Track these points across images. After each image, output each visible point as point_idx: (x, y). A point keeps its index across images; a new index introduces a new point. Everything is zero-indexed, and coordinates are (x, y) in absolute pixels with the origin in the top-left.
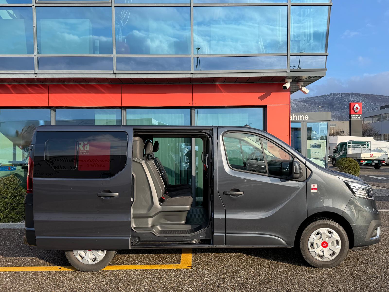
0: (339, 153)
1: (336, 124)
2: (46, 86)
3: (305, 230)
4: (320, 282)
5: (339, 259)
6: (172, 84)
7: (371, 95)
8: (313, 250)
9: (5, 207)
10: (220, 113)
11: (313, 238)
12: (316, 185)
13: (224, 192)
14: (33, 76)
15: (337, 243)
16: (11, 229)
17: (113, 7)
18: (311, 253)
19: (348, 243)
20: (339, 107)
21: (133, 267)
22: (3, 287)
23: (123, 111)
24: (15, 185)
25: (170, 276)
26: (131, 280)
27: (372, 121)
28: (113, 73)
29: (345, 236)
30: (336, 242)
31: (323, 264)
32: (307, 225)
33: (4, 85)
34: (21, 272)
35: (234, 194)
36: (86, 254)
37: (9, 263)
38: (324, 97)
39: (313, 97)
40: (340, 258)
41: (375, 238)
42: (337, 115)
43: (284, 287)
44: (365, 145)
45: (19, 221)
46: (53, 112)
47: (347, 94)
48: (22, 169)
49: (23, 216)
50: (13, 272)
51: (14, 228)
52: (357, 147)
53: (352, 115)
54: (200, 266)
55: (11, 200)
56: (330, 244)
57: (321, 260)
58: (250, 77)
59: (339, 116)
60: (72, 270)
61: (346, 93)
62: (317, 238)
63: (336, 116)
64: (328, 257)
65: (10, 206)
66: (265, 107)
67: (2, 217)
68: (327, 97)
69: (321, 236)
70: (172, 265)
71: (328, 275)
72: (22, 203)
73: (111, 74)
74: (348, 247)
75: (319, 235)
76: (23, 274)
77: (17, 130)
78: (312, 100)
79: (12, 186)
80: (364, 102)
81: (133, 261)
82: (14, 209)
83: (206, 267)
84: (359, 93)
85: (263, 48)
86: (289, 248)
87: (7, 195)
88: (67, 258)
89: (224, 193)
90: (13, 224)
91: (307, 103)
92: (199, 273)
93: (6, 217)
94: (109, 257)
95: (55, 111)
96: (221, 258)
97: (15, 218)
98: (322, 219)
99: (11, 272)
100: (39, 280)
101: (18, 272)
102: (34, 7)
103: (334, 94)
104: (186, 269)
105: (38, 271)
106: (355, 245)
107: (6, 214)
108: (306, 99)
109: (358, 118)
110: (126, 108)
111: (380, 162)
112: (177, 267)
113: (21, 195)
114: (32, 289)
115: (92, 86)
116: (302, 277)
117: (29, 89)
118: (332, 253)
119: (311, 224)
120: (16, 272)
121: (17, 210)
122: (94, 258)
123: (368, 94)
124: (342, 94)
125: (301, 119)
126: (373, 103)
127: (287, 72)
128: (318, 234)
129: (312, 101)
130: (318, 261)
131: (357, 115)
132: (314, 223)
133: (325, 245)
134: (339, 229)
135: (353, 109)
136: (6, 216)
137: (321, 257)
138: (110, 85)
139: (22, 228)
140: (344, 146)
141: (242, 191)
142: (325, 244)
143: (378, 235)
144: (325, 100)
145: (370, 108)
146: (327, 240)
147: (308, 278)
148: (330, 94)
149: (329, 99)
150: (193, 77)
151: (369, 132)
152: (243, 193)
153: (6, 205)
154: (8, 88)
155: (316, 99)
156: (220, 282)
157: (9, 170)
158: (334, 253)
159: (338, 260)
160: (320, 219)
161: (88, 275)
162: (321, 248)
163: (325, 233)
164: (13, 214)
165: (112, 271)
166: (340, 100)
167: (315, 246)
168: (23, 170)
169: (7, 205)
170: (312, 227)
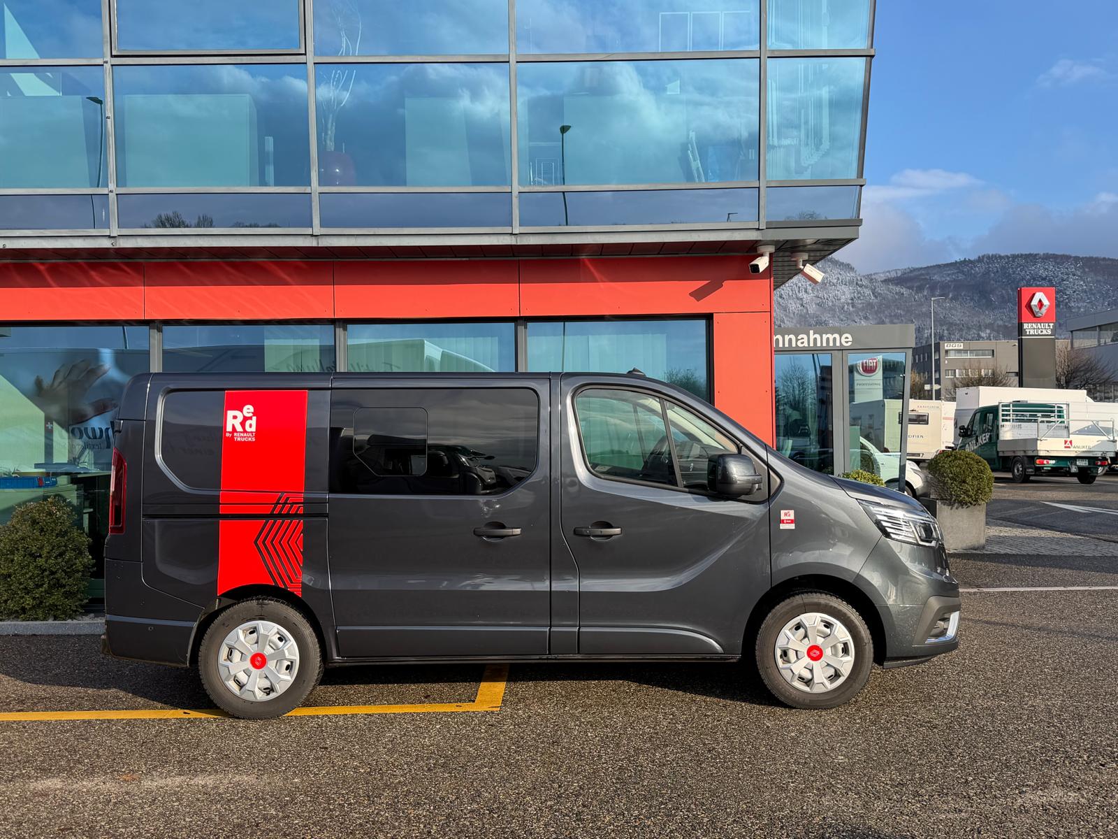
0: (977, 437)
1: (993, 350)
2: (137, 268)
3: (767, 618)
4: (793, 734)
5: (849, 688)
6: (464, 259)
7: (1104, 259)
8: (787, 665)
9: (36, 579)
10: (592, 335)
11: (787, 637)
12: (792, 512)
13: (574, 530)
14: (106, 244)
15: (845, 650)
16: (52, 635)
17: (310, 66)
18: (783, 672)
19: (872, 650)
20: (1006, 297)
21: (361, 710)
22: (60, 748)
23: (337, 330)
24: (59, 524)
25: (446, 725)
26: (356, 734)
27: (1099, 341)
28: (312, 235)
29: (863, 632)
30: (843, 646)
31: (810, 700)
32: (773, 607)
33: (31, 265)
34: (97, 720)
35: (600, 534)
36: (249, 676)
37: (63, 703)
38: (959, 267)
39: (925, 268)
40: (851, 686)
41: (942, 639)
42: (1000, 323)
43: (704, 744)
44: (1053, 414)
45: (70, 615)
46: (154, 333)
47: (1031, 258)
48: (72, 483)
49: (80, 602)
50: (78, 720)
51: (60, 632)
52: (1030, 421)
53: (1025, 326)
54: (521, 705)
55: (51, 561)
56: (828, 652)
57: (807, 689)
58: (664, 243)
59: (1006, 326)
60: (216, 717)
61: (1026, 255)
62: (796, 636)
63: (996, 324)
64: (823, 683)
65: (48, 577)
66: (709, 318)
67: (28, 604)
68: (967, 265)
69: (806, 632)
70: (456, 704)
71: (817, 722)
72: (78, 571)
73: (306, 238)
74: (872, 660)
75: (802, 631)
76: (101, 724)
77: (38, 377)
78: (922, 274)
79: (53, 525)
80: (1082, 283)
81: (361, 697)
82: (58, 585)
83: (536, 707)
84: (1068, 254)
85: (700, 165)
86: (732, 661)
87: (41, 548)
88: (206, 687)
89: (576, 533)
90: (57, 622)
91: (908, 285)
92: (516, 718)
93: (39, 606)
94: (305, 685)
95: (160, 330)
96: (575, 691)
97: (61, 607)
98: (807, 592)
99: (73, 721)
100: (141, 736)
101: (89, 722)
102: (108, 66)
103: (988, 257)
104: (487, 712)
105: (135, 720)
106: (888, 656)
107: (38, 598)
108: (905, 273)
109: (1045, 332)
110: (345, 322)
111: (1094, 462)
112: (467, 707)
113: (74, 550)
114: (127, 750)
115: (256, 266)
116: (756, 725)
117: (93, 273)
118: (833, 674)
119: (782, 604)
120: (84, 722)
121: (67, 588)
122: (269, 687)
123: (1094, 256)
124: (1015, 257)
125: (831, 344)
126: (1109, 284)
127: (758, 229)
128: (798, 627)
129: (923, 279)
130: (798, 693)
131: (1040, 323)
132: (787, 601)
133: (815, 653)
134: (849, 617)
135: (1029, 307)
136: (38, 602)
137: (806, 683)
138: (306, 263)
139: (81, 633)
140: (990, 416)
141: (618, 528)
142: (815, 651)
143: (951, 632)
144: (961, 277)
145: (1101, 301)
146: (820, 641)
147: (768, 727)
148: (979, 257)
149: (973, 272)
150: (518, 244)
151: (1085, 374)
152: (619, 532)
153: (38, 575)
154: (37, 271)
155: (935, 274)
156: (561, 735)
157: (40, 486)
158: (837, 675)
159: (847, 690)
160: (803, 593)
161: (254, 725)
162: (806, 660)
163: (815, 625)
164: (56, 598)
165: (312, 717)
166: (1010, 275)
167: (792, 655)
168: (76, 486)
169: (42, 573)
170: (784, 610)
